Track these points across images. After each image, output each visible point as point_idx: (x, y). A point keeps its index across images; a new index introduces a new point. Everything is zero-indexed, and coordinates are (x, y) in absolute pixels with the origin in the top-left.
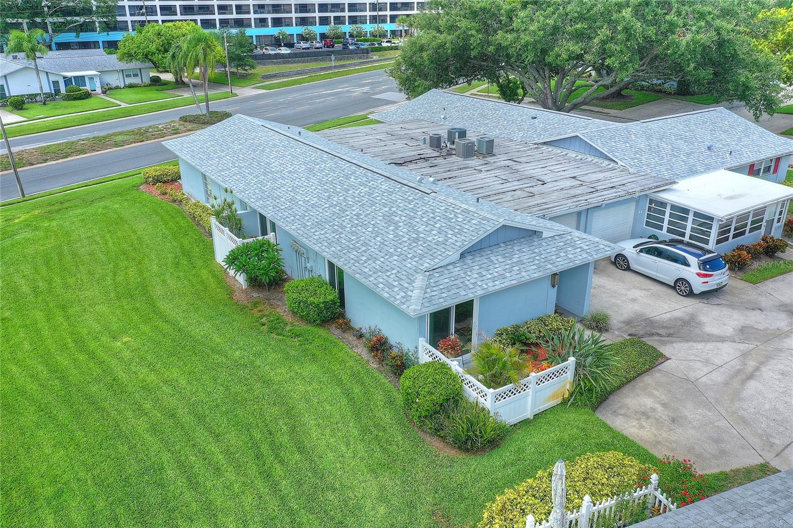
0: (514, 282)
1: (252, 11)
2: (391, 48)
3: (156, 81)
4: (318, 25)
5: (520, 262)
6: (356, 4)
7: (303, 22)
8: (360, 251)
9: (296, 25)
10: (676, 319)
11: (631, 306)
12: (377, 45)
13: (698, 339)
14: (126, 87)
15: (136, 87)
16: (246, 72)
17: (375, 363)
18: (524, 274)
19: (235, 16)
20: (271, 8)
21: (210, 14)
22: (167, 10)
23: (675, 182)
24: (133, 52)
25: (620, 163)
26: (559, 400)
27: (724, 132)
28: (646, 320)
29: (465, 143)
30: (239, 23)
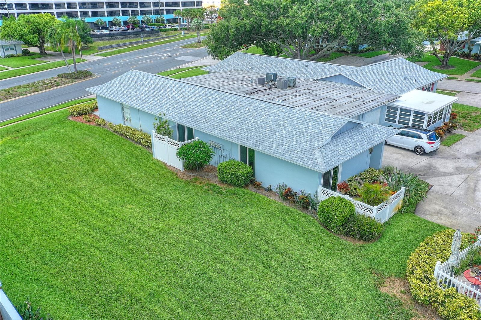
0: (361, 151)
1: (78, 7)
2: (172, 30)
3: (26, 53)
4: (121, 16)
5: (358, 141)
6: (144, 2)
7: (111, 14)
8: (269, 141)
9: (107, 15)
10: (423, 166)
11: (398, 162)
12: (163, 28)
13: (440, 175)
14: (5, 57)
15: (13, 57)
16: (87, 46)
17: (286, 204)
18: (364, 147)
19: (67, 10)
20: (90, 5)
21: (50, 9)
22: (20, 6)
23: (400, 97)
24: (12, 34)
25: (368, 88)
26: (396, 211)
27: (408, 70)
28: (409, 168)
29: (283, 81)
30: (70, 14)
